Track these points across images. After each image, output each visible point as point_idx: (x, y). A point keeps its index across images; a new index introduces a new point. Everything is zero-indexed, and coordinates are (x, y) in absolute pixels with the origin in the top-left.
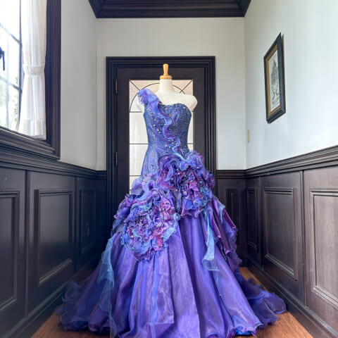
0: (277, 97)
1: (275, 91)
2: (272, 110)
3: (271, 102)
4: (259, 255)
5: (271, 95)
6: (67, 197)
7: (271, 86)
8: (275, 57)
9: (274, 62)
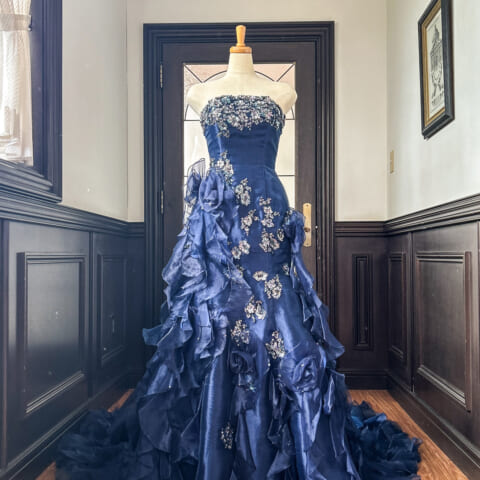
0: (440, 92)
1: (436, 82)
2: (431, 115)
3: (431, 100)
4: (408, 369)
5: (431, 89)
6: (75, 267)
7: (430, 72)
8: (437, 20)
9: (436, 30)
